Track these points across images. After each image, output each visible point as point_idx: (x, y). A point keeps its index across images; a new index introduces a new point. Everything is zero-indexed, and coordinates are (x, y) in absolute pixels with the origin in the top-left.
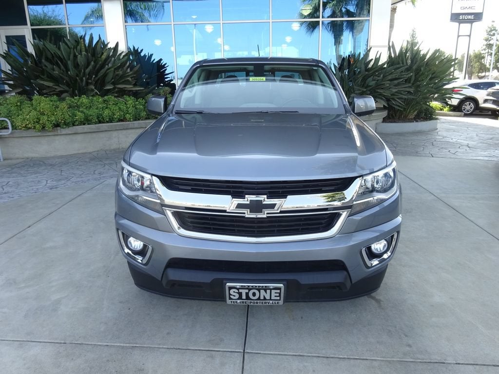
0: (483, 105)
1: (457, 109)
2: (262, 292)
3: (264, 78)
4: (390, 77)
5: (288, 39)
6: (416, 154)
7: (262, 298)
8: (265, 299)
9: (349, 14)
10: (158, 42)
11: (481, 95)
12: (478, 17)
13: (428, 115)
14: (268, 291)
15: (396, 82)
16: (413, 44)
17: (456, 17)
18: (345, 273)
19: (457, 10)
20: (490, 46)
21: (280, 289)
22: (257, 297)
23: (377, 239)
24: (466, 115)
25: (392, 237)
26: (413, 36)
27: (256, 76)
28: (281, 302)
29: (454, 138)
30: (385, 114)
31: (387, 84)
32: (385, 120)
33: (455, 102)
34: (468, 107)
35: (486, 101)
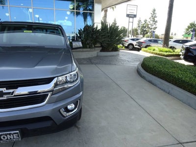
0: (135, 47)
1: (127, 48)
2: (8, 136)
3: (31, 31)
4: (102, 35)
5: (67, 18)
6: (110, 64)
7: (9, 138)
8: (11, 139)
9: (90, 10)
10: (7, 14)
11: (134, 43)
12: (135, 16)
13: (116, 50)
14: (12, 135)
15: (104, 37)
16: (115, 24)
17: (128, 16)
18: (52, 121)
19: (128, 13)
20: (139, 26)
21: (17, 133)
22: (6, 138)
23: (69, 104)
24: (130, 50)
25: (78, 102)
26: (115, 21)
27: (27, 30)
28: (20, 139)
29: (124, 58)
30: (101, 48)
31: (100, 37)
32: (101, 51)
33: (126, 45)
34: (131, 47)
35: (136, 45)
